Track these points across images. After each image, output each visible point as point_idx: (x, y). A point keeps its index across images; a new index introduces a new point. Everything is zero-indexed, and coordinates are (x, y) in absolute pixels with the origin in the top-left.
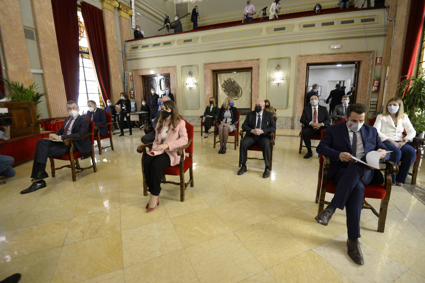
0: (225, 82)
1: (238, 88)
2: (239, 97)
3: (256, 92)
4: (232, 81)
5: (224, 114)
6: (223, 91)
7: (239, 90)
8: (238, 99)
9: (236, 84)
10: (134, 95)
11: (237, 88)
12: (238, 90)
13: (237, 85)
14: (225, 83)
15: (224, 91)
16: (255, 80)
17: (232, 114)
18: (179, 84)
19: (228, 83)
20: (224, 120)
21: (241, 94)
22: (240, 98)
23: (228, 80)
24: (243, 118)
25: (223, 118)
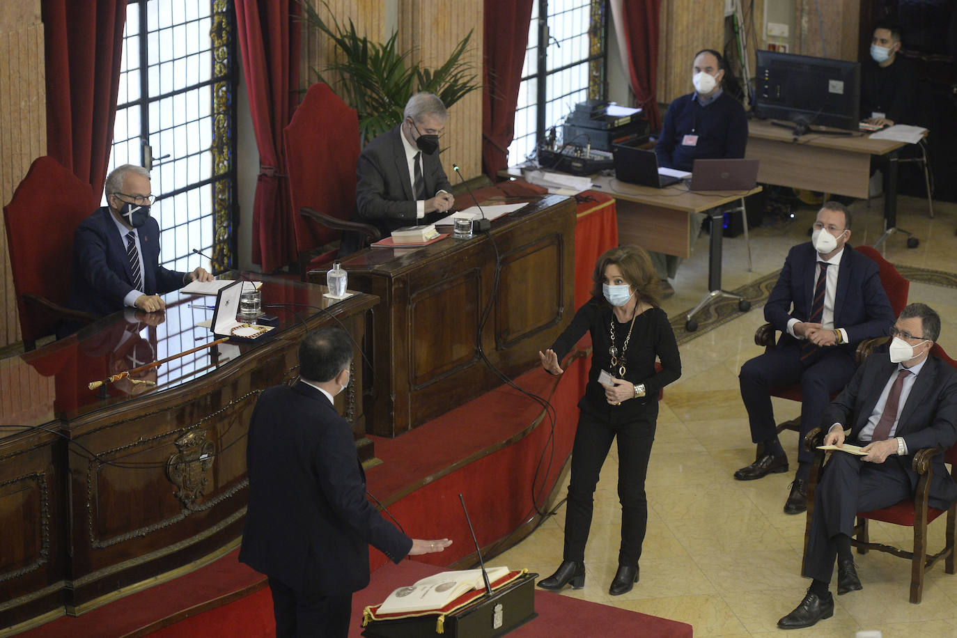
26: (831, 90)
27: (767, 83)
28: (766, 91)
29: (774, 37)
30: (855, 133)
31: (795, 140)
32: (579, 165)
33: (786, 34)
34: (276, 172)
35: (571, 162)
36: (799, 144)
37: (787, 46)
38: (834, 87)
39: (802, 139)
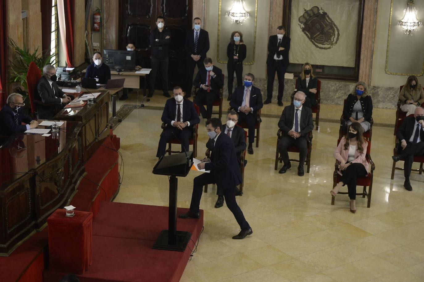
0: (306, 12)
1: (332, 28)
2: (332, 44)
3: (370, 41)
4: (321, 12)
5: (353, 106)
6: (301, 30)
7: (334, 31)
8: (329, 48)
9: (327, 18)
10: (101, 24)
11: (329, 27)
12: (331, 31)
13: (330, 21)
14: (306, 15)
15: (304, 30)
16: (369, 21)
17: (362, 106)
18: (212, 12)
19: (312, 15)
20: (354, 115)
21: (338, 39)
22: (335, 47)
23: (311, 10)
24: (341, 87)
25: (352, 111)
26: (127, 59)
27: (107, 58)
28: (107, 61)
29: (95, 47)
30: (133, 71)
31: (119, 74)
32: (70, 84)
33: (99, 46)
34: (2, 91)
35: (67, 83)
36: (120, 75)
37: (99, 49)
38: (128, 58)
39: (121, 73)
